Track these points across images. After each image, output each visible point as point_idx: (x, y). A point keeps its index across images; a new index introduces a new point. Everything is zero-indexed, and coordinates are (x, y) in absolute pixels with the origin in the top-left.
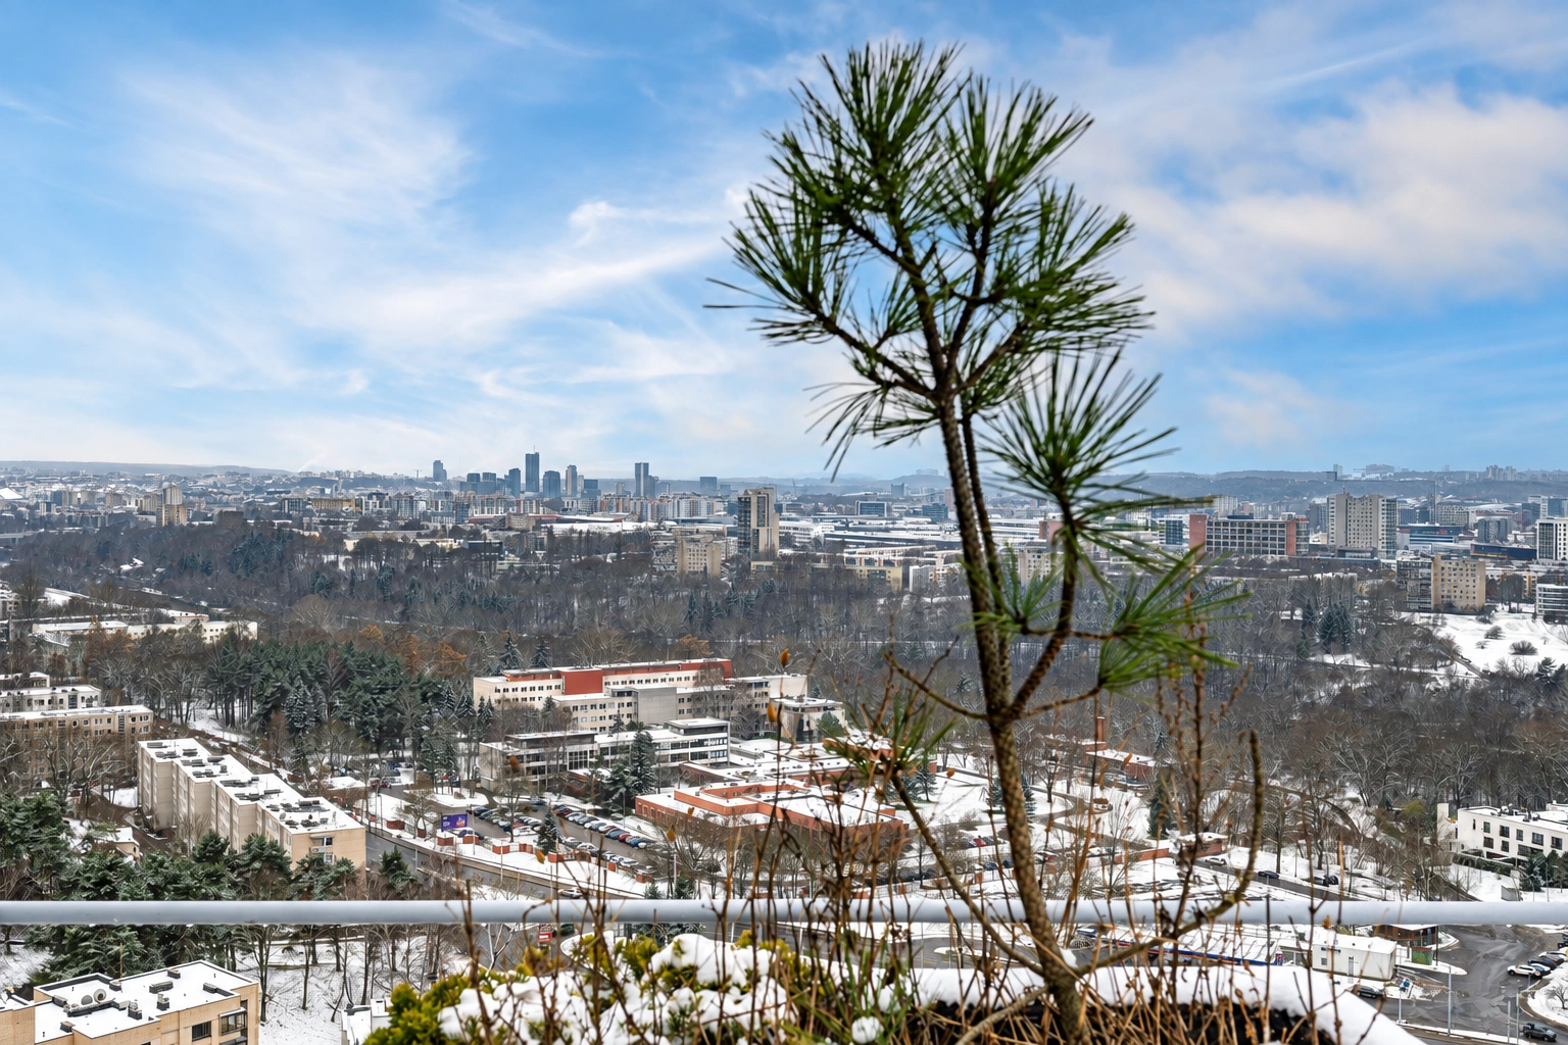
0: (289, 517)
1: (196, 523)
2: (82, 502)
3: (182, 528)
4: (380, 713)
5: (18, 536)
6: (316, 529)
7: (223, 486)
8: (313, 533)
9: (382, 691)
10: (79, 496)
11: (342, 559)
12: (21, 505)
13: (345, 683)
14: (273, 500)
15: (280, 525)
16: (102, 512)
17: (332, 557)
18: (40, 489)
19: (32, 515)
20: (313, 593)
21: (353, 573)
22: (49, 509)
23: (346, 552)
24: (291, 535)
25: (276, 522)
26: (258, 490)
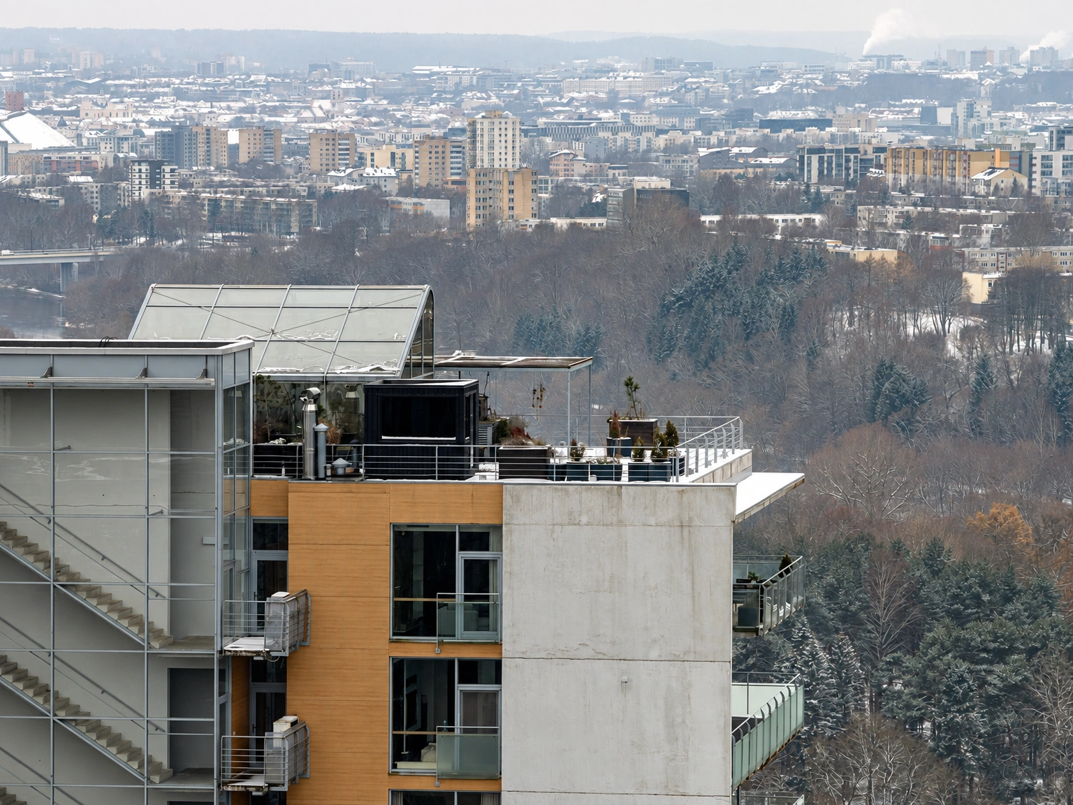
0: (818, 204)
1: (561, 223)
2: (243, 158)
3: (520, 236)
4: (992, 703)
5: (77, 256)
6: (888, 241)
7: (638, 105)
8: (878, 253)
9: (1000, 656)
10: (233, 137)
11: (956, 325)
12: (72, 166)
13: (911, 639)
14: (778, 148)
15: (792, 231)
16: (302, 190)
17: (928, 322)
18: (120, 115)
19: (107, 193)
20: (872, 420)
21: (984, 365)
22: (154, 180)
23: (967, 308)
24: (819, 260)
25: (779, 217)
26: (739, 117)
